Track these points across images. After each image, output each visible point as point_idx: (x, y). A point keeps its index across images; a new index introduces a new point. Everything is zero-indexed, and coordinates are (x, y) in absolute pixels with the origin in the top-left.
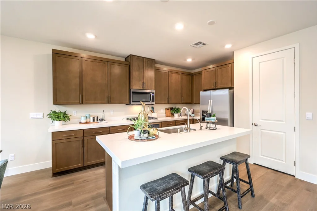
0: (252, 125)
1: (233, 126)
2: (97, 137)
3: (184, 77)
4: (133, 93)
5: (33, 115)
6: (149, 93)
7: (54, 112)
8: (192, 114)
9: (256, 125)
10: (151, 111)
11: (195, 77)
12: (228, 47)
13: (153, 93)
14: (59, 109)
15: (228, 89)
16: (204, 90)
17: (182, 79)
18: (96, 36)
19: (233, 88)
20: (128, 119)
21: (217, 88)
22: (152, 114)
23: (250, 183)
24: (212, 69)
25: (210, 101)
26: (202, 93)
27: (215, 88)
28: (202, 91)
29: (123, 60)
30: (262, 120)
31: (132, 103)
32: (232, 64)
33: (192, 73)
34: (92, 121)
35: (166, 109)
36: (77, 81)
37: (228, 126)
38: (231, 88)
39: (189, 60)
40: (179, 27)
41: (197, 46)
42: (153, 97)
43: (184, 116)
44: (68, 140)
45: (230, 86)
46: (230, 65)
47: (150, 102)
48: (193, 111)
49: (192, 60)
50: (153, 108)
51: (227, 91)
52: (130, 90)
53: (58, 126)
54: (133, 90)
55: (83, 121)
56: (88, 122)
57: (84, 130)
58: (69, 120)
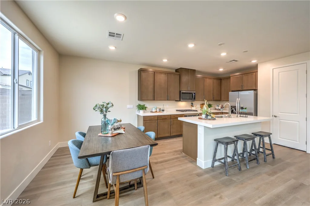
0: (273, 116)
1: (257, 116)
2: (178, 118)
3: (215, 81)
4: (182, 93)
5: (128, 106)
6: (192, 93)
7: (140, 105)
8: (221, 108)
9: (275, 117)
10: (192, 106)
11: (223, 81)
12: (254, 62)
13: (195, 93)
14: (142, 103)
15: (253, 91)
16: (232, 91)
17: (213, 82)
18: (168, 60)
19: (257, 89)
20: (177, 110)
21: (243, 89)
22: (192, 108)
23: (272, 150)
24: (238, 76)
25: (237, 99)
26: (230, 93)
27: (241, 89)
28: (230, 92)
29: (174, 71)
30: (281, 113)
31: (182, 100)
32: (256, 73)
33: (221, 78)
34: (158, 111)
35: (201, 104)
36: (152, 86)
37: (253, 115)
38: (256, 90)
39: (221, 70)
40: (223, 54)
41: (231, 62)
42: (195, 95)
43: (214, 110)
44: (151, 121)
45: (254, 88)
46: (254, 73)
47: (192, 99)
48: (221, 106)
49: (223, 69)
50: (192, 103)
51: (252, 92)
52: (180, 91)
53: (142, 113)
54: (182, 92)
55: (154, 111)
56: (156, 112)
57: (158, 116)
58: (146, 110)
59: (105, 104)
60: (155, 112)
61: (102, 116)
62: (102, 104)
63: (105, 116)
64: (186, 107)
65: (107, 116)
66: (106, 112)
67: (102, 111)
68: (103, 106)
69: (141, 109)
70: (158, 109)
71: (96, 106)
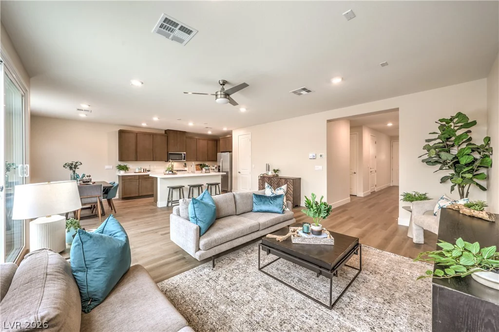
0: (238, 173)
3: (210, 142)
4: (170, 154)
5: (107, 167)
6: (181, 154)
7: (120, 165)
9: (240, 173)
10: (185, 166)
12: (225, 129)
13: (184, 154)
14: (122, 164)
15: (229, 152)
17: (208, 144)
19: (232, 152)
21: (226, 151)
22: (184, 168)
25: (221, 159)
28: (219, 153)
29: (164, 132)
30: (242, 169)
34: (142, 171)
35: (196, 165)
36: (134, 147)
42: (184, 156)
44: (131, 180)
50: (185, 164)
51: (228, 154)
53: (122, 173)
54: (169, 152)
55: (137, 171)
56: (141, 172)
57: (139, 175)
58: (128, 170)
59: (74, 163)
60: (139, 172)
61: (72, 171)
62: (71, 163)
63: (74, 171)
64: (177, 167)
65: (76, 172)
66: (75, 168)
67: (71, 168)
68: (72, 164)
69: (121, 170)
70: (142, 170)
71: (66, 164)
